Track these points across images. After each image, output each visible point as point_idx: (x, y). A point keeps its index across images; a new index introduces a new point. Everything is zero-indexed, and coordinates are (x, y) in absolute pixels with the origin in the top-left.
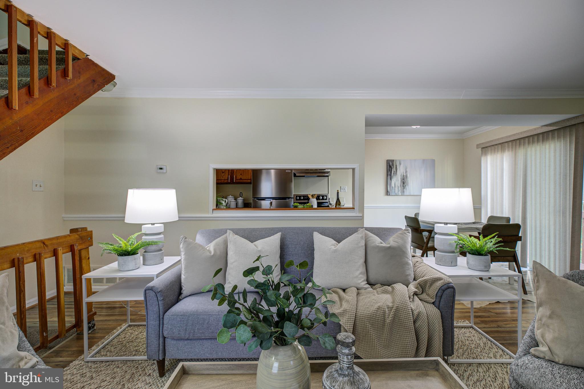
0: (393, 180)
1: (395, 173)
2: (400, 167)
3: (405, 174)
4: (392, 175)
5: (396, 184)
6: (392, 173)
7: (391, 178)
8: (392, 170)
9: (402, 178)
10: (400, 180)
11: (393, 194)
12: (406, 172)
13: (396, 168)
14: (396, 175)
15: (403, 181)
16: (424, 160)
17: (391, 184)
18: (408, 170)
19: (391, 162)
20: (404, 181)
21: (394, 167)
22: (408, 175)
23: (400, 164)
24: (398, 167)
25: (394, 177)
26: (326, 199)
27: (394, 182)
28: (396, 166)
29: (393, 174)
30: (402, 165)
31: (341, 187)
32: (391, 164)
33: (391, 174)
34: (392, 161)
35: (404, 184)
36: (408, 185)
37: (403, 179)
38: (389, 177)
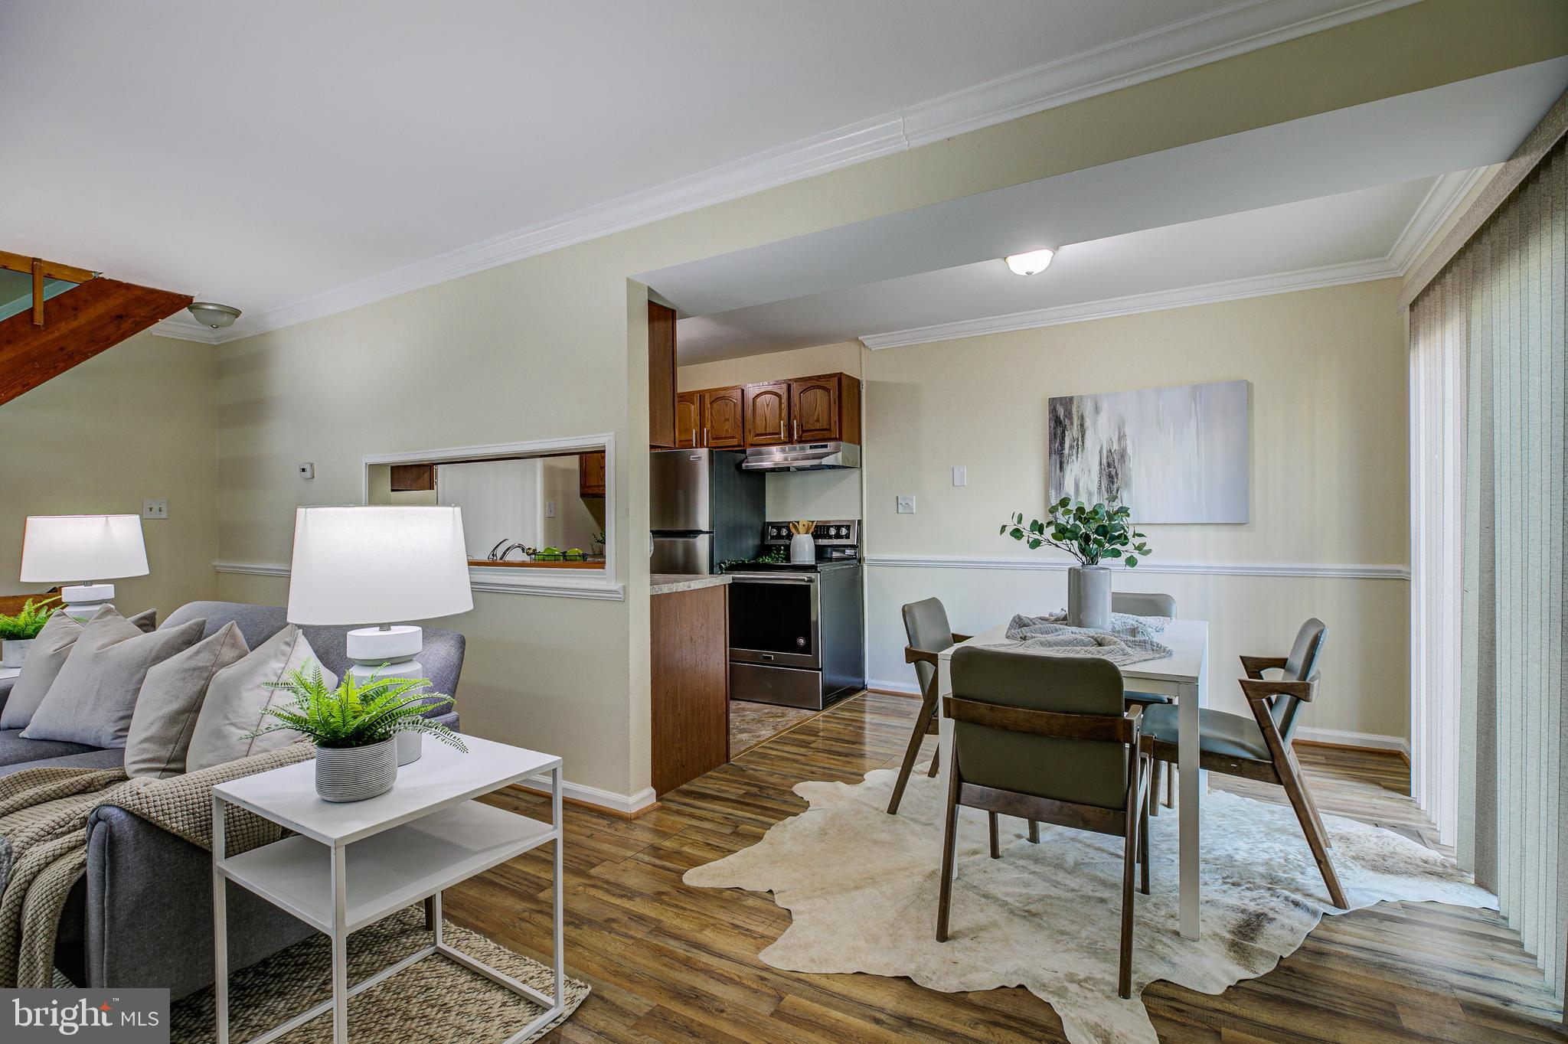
0: (1068, 468)
1: (1077, 445)
2: (1095, 422)
3: (1115, 447)
4: (1066, 451)
5: (1081, 484)
6: (1067, 446)
7: (1062, 464)
8: (1066, 433)
9: (1104, 461)
10: (1096, 468)
12: (1121, 437)
13: (1082, 425)
14: (1082, 451)
15: (1110, 473)
16: (1196, 389)
17: (1059, 485)
18: (1128, 430)
19: (1061, 404)
20: (1113, 473)
21: (1072, 424)
22: (1129, 451)
23: (1097, 410)
24: (1088, 423)
25: (1074, 457)
26: (847, 537)
27: (1074, 475)
28: (1082, 418)
29: (1071, 447)
30: (1103, 417)
31: (897, 498)
32: (1061, 412)
33: (1063, 449)
34: (1067, 402)
35: (1111, 479)
36: (1127, 485)
37: (1109, 466)
38: (1056, 459)
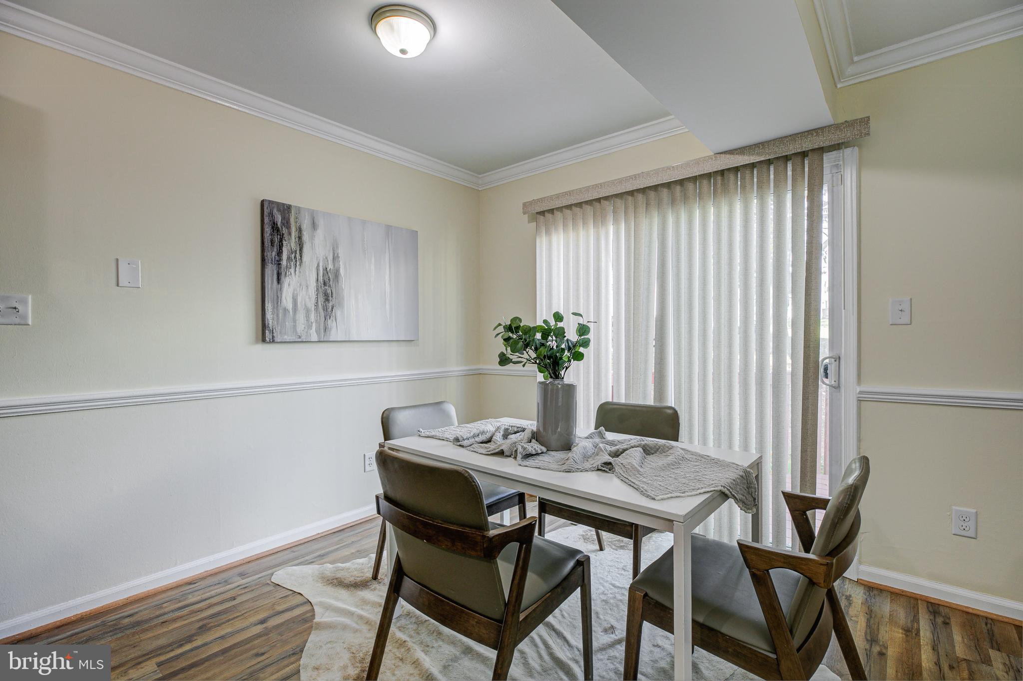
0: (286, 281)
1: (295, 257)
2: (312, 238)
3: (330, 266)
4: (284, 262)
5: (299, 299)
6: (285, 256)
7: (279, 275)
8: (284, 242)
9: (321, 279)
10: (313, 284)
11: (287, 338)
12: (335, 258)
13: (300, 238)
14: (300, 265)
15: (326, 290)
16: (389, 229)
17: (278, 299)
18: (341, 252)
19: (279, 210)
20: (329, 291)
21: (290, 234)
22: (342, 271)
23: (314, 226)
24: (306, 237)
25: (292, 270)
27: (292, 288)
28: (300, 230)
29: (289, 259)
30: (320, 233)
32: (279, 219)
33: (280, 260)
34: (286, 209)
35: (327, 300)
36: (341, 305)
37: (325, 284)
38: (270, 269)
